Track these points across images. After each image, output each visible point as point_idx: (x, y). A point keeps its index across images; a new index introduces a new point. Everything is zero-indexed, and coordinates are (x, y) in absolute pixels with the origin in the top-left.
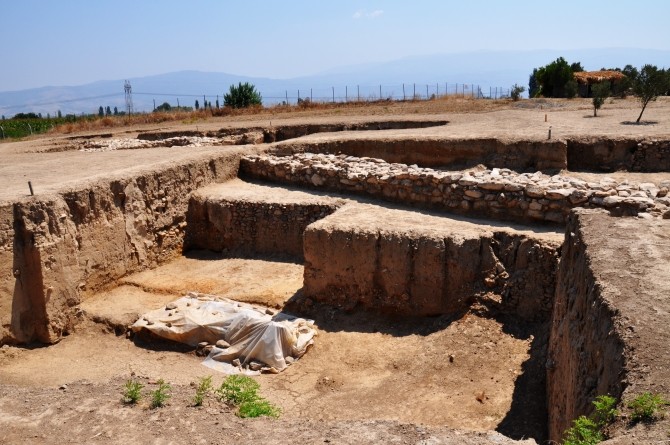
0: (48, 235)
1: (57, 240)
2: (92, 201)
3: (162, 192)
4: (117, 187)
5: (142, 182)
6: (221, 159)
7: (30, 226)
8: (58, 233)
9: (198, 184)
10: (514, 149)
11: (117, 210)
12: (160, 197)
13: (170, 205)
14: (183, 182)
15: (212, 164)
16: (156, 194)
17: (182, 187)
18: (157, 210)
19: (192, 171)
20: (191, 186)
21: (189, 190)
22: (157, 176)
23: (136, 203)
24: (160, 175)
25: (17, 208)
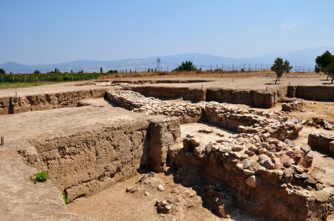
0: (18, 106)
1: (20, 108)
2: (37, 99)
3: (66, 99)
4: (47, 96)
5: (58, 95)
6: (95, 90)
7: (13, 103)
8: (21, 106)
9: (83, 98)
10: (193, 92)
11: (47, 103)
12: (65, 100)
13: (69, 103)
14: (76, 96)
15: (91, 92)
16: (63, 99)
17: (75, 98)
18: (63, 104)
19: (80, 93)
20: (80, 98)
21: (78, 100)
22: (64, 94)
23: (55, 102)
24: (66, 94)
25: (11, 98)
